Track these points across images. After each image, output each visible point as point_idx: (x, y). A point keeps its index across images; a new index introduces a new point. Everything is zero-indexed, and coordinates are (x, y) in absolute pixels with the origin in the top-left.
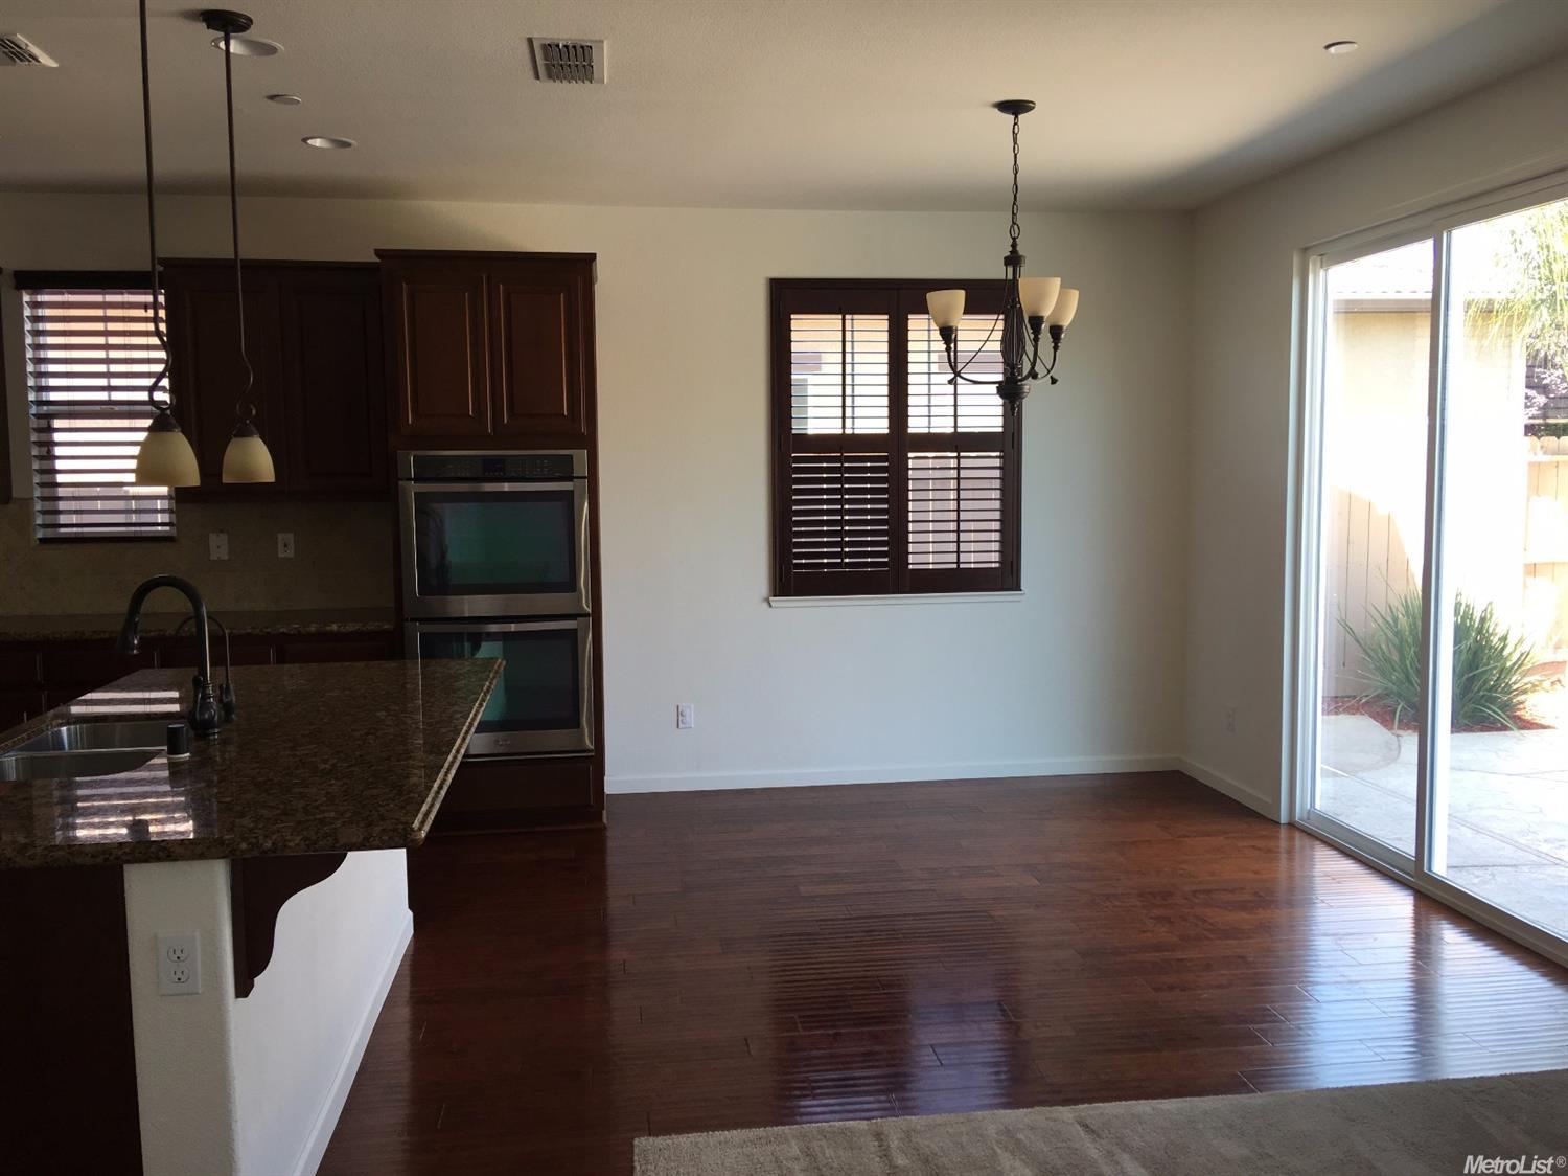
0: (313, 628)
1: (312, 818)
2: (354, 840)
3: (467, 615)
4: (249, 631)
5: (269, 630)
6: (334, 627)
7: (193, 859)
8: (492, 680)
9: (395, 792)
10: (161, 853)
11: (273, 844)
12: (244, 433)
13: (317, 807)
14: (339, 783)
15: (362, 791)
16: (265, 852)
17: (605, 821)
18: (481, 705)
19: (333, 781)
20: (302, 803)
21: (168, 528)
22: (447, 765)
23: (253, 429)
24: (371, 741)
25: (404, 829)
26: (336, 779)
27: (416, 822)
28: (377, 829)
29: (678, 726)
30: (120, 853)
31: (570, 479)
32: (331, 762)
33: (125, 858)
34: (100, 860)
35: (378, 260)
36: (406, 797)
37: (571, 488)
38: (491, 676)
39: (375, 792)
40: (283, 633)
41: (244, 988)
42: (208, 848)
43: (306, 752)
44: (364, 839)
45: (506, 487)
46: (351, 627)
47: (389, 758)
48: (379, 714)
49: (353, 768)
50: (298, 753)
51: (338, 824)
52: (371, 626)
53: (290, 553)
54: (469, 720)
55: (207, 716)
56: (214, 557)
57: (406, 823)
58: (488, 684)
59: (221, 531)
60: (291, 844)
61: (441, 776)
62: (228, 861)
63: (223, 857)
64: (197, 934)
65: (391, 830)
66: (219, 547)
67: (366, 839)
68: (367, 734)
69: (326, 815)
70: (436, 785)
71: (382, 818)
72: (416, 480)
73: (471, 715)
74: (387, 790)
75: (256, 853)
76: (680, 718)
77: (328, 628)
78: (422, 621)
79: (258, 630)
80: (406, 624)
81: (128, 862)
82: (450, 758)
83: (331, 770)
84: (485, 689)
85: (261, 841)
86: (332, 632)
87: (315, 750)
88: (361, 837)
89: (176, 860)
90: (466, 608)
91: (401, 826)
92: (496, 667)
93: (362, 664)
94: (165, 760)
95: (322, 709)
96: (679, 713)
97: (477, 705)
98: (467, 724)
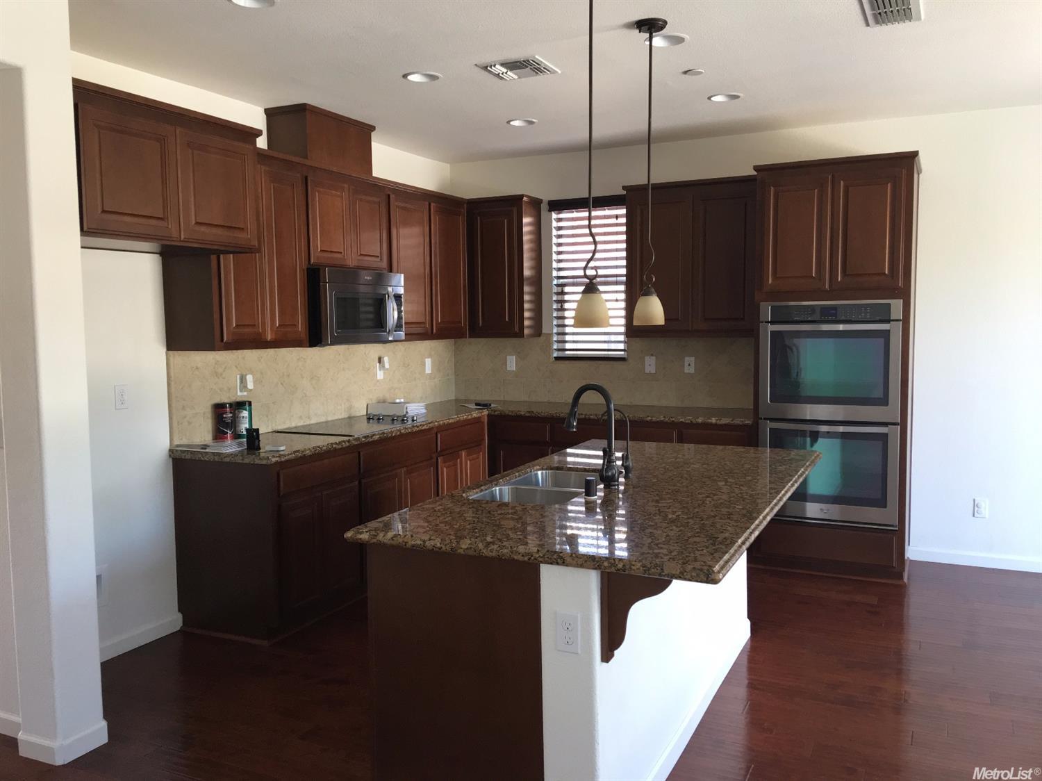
0: (700, 420)
1: (651, 551)
2: (674, 573)
3: (808, 418)
4: (662, 419)
5: (673, 419)
6: (713, 420)
7: (577, 567)
8: (807, 467)
9: (711, 541)
10: (559, 560)
11: (624, 566)
12: (647, 294)
13: (657, 545)
14: (678, 529)
15: (689, 538)
16: (619, 570)
17: (905, 580)
18: (793, 485)
19: (674, 527)
20: (650, 540)
21: (622, 353)
22: (752, 527)
23: (653, 290)
24: (708, 502)
25: (708, 570)
26: (677, 527)
27: (717, 566)
28: (689, 567)
29: (974, 516)
30: (537, 556)
31: (888, 321)
32: (677, 514)
33: (541, 559)
34: (526, 559)
35: (756, 173)
36: (717, 546)
37: (888, 329)
38: (807, 464)
39: (697, 539)
40: (682, 422)
41: (607, 656)
42: (586, 561)
43: (665, 505)
44: (680, 573)
45: (841, 327)
46: (724, 421)
47: (714, 517)
48: (719, 483)
49: (689, 520)
50: (660, 505)
51: (666, 558)
52: (738, 421)
53: (692, 370)
54: (780, 495)
55: (610, 474)
56: (647, 371)
57: (710, 566)
58: (802, 470)
59: (652, 355)
60: (633, 567)
61: (746, 535)
62: (599, 572)
63: (595, 569)
64: (579, 615)
65: (699, 570)
66: (650, 365)
67: (682, 573)
68: (708, 497)
69: (661, 551)
70: (740, 541)
71: (696, 560)
72: (772, 323)
73: (783, 492)
74: (705, 540)
75: (613, 570)
76: (976, 509)
77: (710, 421)
78: (772, 420)
79: (667, 419)
80: (760, 421)
81: (542, 563)
82: (757, 522)
83: (676, 519)
84: (799, 473)
85: (617, 563)
86: (711, 424)
87: (670, 504)
88: (679, 571)
89: (567, 566)
90: (808, 413)
91: (706, 568)
92: (813, 458)
93: (721, 447)
94: (583, 500)
95: (686, 476)
96: (975, 505)
97: (789, 484)
98: (778, 498)
